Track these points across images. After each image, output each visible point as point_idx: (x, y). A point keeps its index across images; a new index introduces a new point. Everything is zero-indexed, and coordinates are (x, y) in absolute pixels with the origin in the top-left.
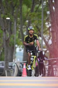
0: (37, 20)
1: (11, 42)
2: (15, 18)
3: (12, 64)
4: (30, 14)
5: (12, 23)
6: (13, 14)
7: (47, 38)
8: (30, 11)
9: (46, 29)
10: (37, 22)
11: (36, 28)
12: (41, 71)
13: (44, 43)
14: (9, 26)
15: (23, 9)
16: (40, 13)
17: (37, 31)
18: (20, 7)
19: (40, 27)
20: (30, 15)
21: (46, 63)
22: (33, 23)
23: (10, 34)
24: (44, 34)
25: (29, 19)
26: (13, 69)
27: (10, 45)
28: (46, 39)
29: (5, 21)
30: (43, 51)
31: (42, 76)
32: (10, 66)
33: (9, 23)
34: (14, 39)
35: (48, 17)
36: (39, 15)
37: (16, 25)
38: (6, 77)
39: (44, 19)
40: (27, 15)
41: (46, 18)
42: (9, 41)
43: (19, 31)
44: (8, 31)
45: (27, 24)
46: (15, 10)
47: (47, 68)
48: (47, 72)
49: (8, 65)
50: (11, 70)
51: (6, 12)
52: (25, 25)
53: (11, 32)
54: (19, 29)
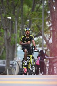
0: (38, 20)
1: (12, 41)
2: (16, 17)
3: (13, 63)
4: (30, 13)
5: (14, 22)
6: (14, 14)
7: (48, 37)
8: (31, 11)
9: (47, 28)
10: (38, 21)
11: (37, 27)
12: (42, 70)
13: (45, 42)
14: (10, 26)
15: (24, 8)
16: (40, 13)
17: (37, 30)
18: (21, 7)
19: (41, 27)
20: (31, 15)
21: (47, 61)
22: (34, 23)
23: (11, 34)
24: (44, 34)
25: (30, 19)
26: (14, 67)
27: (11, 44)
28: (46, 38)
29: (7, 20)
30: (44, 49)
31: (43, 74)
32: (11, 65)
33: (10, 22)
34: (15, 38)
35: (48, 17)
36: (40, 14)
37: (17, 25)
38: (8, 75)
39: (44, 18)
40: (28, 15)
41: (47, 18)
42: (10, 40)
43: (20, 31)
44: (9, 31)
45: (28, 24)
46: (16, 9)
47: (47, 67)
48: (47, 70)
49: (9, 63)
50: (13, 68)
51: (8, 11)
52: (26, 25)
53: (12, 31)
54: (20, 28)
